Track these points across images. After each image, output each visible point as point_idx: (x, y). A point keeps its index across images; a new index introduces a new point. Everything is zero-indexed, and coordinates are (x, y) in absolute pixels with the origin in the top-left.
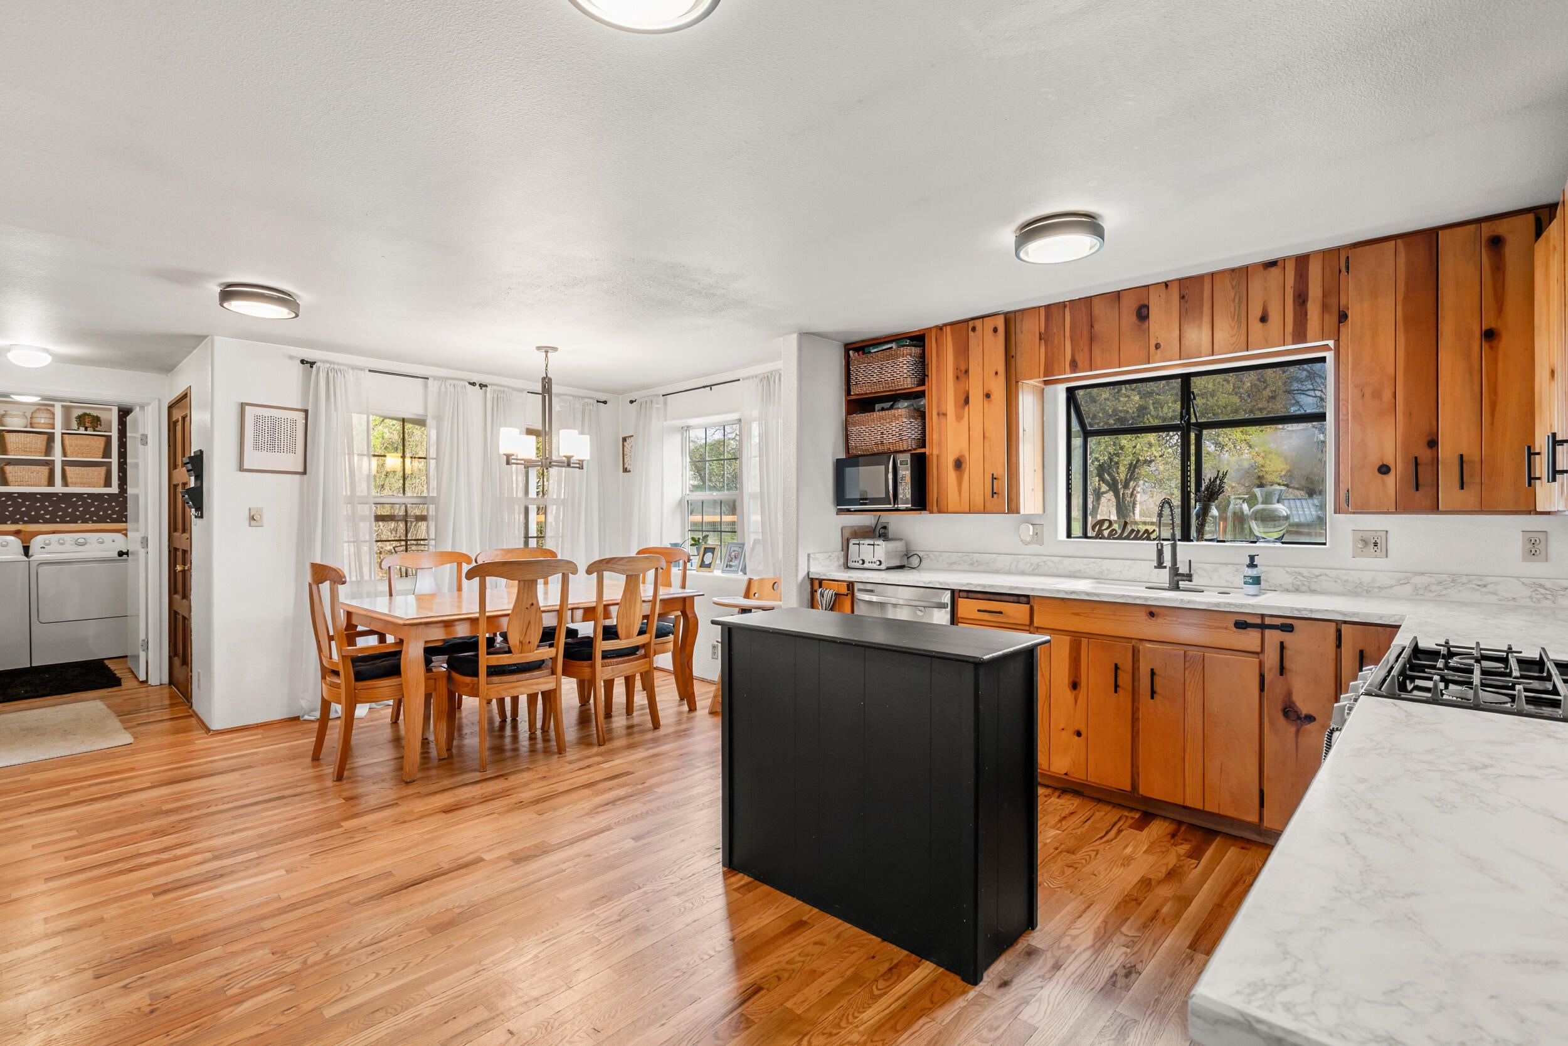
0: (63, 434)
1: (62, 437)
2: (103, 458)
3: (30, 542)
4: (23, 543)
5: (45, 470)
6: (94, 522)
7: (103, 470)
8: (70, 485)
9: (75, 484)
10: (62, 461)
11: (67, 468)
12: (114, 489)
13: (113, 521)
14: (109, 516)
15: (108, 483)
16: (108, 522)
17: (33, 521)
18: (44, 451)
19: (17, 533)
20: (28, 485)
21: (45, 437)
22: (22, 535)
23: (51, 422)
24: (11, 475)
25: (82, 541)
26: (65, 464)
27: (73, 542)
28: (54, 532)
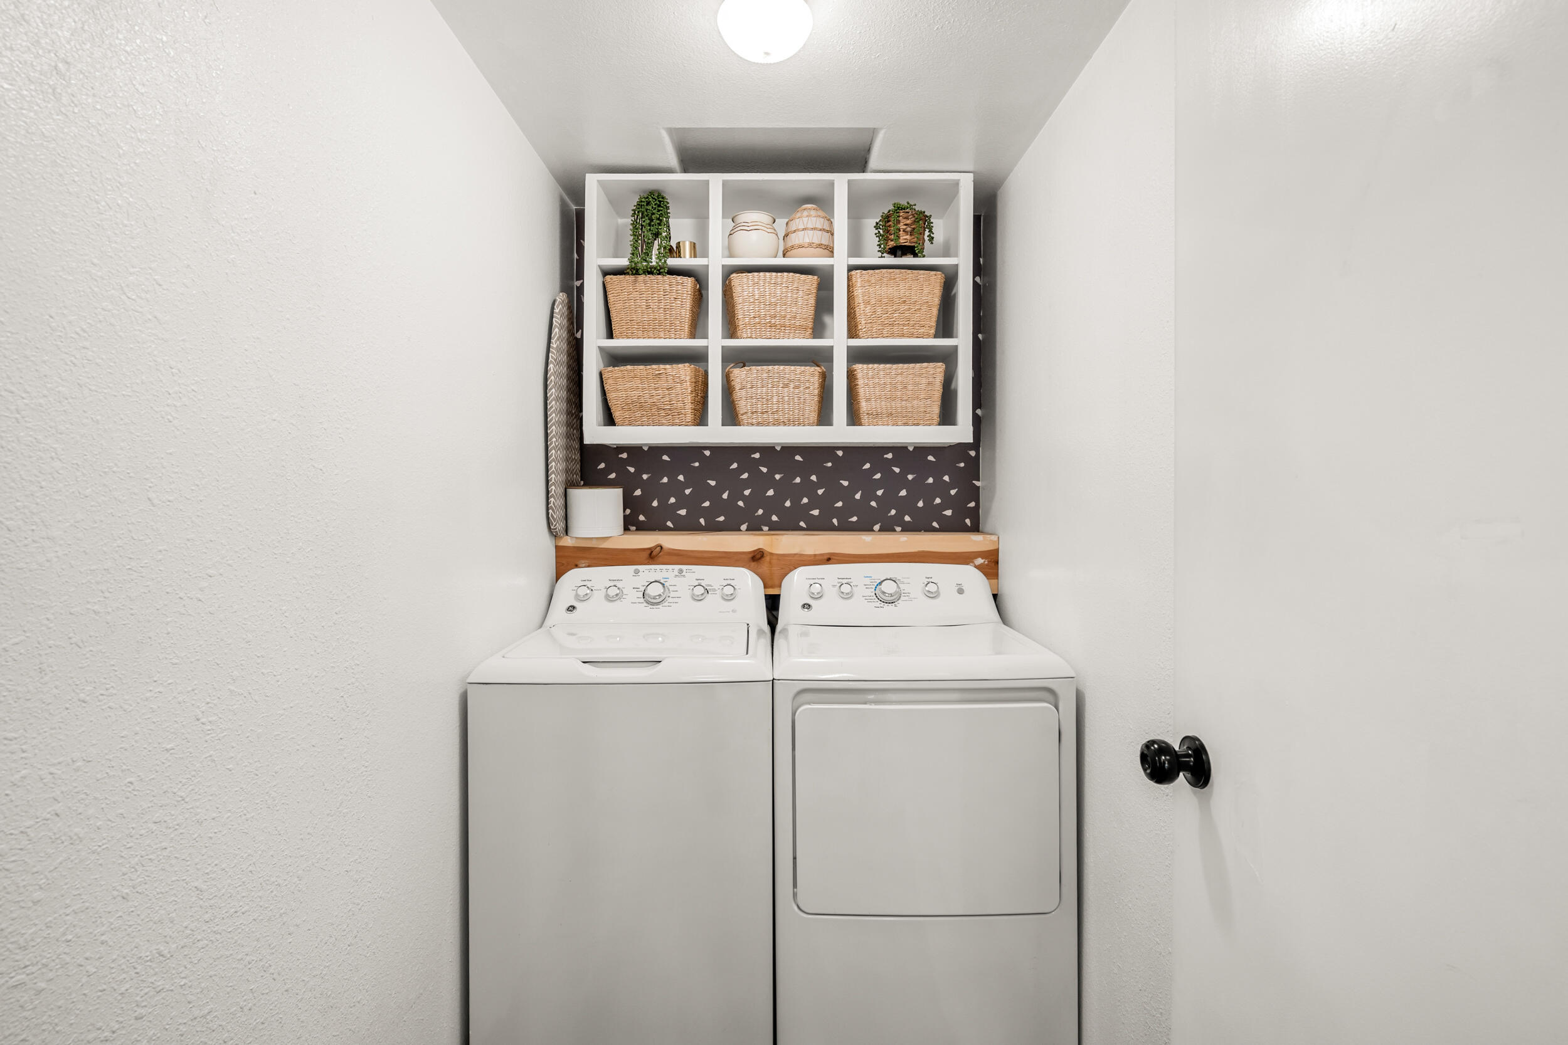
0: (851, 268)
1: (849, 279)
2: (936, 336)
3: (780, 586)
4: (765, 587)
5: (810, 375)
6: (907, 528)
7: (937, 370)
8: (865, 419)
9: (877, 417)
10: (850, 349)
11: (859, 368)
12: (961, 432)
13: (949, 526)
14: (934, 512)
15: (947, 416)
16: (934, 530)
17: (788, 524)
18: (810, 325)
19: (756, 558)
20: (777, 423)
21: (812, 281)
22: (764, 567)
23: (824, 239)
24: (743, 392)
25: (890, 587)
26: (858, 356)
27: (870, 592)
28: (828, 559)
